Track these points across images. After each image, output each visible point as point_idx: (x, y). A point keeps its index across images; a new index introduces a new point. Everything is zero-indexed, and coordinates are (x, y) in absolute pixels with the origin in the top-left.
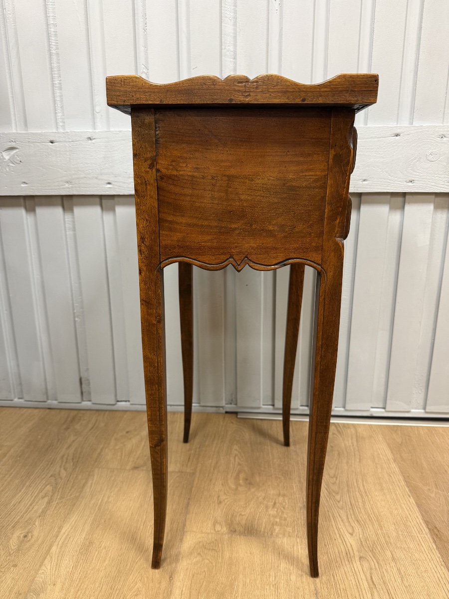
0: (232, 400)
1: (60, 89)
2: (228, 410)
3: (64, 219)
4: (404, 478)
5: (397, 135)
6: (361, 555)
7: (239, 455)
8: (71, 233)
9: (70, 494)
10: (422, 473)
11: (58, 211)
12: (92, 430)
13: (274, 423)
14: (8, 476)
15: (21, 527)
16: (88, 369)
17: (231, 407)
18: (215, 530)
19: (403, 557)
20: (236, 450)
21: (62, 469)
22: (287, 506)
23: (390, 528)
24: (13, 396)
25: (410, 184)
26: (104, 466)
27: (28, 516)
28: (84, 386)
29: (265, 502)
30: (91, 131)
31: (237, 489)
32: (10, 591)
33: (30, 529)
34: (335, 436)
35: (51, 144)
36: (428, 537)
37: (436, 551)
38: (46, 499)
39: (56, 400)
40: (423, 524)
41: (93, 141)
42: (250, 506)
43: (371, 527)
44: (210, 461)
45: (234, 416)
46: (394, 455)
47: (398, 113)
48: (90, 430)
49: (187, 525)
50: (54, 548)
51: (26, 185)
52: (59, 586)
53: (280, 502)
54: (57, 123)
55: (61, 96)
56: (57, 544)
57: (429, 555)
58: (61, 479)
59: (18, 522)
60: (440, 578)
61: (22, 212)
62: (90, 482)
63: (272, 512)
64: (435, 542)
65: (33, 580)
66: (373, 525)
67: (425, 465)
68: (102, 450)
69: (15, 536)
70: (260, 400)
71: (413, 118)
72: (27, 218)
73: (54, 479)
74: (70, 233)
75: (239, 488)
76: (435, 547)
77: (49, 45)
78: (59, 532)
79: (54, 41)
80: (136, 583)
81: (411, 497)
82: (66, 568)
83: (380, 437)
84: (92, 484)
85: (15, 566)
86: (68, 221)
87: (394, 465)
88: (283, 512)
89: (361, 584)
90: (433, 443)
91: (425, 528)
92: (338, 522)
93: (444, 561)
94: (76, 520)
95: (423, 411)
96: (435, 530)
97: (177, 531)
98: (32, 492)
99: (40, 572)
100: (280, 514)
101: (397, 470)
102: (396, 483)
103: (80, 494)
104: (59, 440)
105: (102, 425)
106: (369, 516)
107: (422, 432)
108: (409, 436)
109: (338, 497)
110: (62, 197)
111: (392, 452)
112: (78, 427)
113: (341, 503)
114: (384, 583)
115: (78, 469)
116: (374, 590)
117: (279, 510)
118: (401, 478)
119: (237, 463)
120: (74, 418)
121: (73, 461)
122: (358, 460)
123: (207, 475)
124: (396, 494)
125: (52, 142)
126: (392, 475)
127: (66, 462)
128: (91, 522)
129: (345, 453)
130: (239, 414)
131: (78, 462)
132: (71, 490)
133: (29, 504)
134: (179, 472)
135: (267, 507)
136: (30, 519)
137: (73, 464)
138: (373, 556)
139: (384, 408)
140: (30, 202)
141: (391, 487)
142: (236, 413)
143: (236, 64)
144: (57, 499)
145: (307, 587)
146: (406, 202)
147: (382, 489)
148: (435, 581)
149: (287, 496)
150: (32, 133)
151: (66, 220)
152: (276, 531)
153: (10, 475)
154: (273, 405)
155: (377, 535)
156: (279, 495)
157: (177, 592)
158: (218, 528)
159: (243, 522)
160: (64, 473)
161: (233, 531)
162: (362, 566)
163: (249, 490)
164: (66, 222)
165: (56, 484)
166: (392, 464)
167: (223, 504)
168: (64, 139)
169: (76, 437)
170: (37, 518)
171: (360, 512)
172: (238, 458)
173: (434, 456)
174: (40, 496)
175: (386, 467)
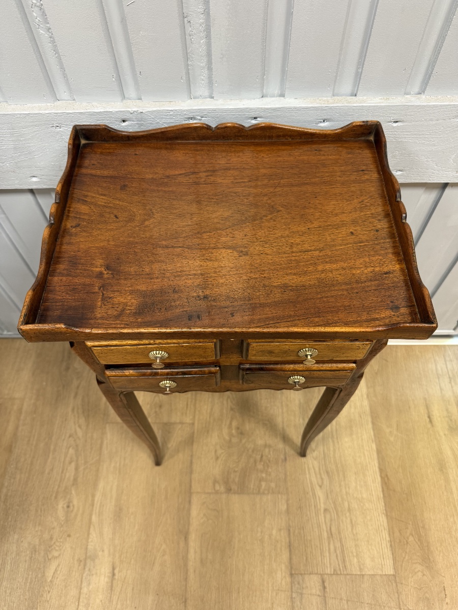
4: (372, 419)
6: (326, 507)
7: (231, 397)
9: (91, 457)
10: (389, 411)
14: (32, 439)
15: (62, 497)
18: (215, 489)
19: (356, 507)
21: (77, 425)
22: (271, 459)
23: (352, 478)
27: (64, 485)
29: (254, 455)
31: (230, 440)
32: (73, 559)
33: (70, 498)
36: (379, 486)
37: (382, 499)
38: (73, 465)
40: (377, 472)
42: (242, 460)
43: (337, 479)
44: (206, 407)
49: (192, 485)
50: (94, 518)
56: (95, 512)
57: (376, 504)
58: (80, 439)
59: (57, 492)
62: (105, 442)
63: (260, 466)
64: (383, 491)
65: (87, 548)
66: (338, 476)
67: (393, 400)
69: (60, 506)
73: (73, 439)
75: (233, 440)
76: (382, 496)
78: (93, 501)
80: (162, 545)
81: (374, 442)
82: (108, 535)
84: (107, 443)
85: (69, 536)
87: (366, 402)
88: (268, 466)
90: (406, 369)
91: (379, 477)
92: (312, 474)
94: (104, 487)
97: (185, 493)
98: (59, 457)
99: (90, 540)
100: (266, 468)
101: (368, 408)
102: (364, 425)
103: (100, 457)
104: (64, 386)
106: (337, 466)
107: (399, 354)
113: (316, 453)
114: (339, 532)
117: (265, 464)
118: (370, 421)
119: (229, 407)
121: (84, 415)
123: (204, 426)
124: (362, 440)
126: (362, 416)
127: (78, 417)
128: (116, 488)
131: (88, 415)
132: (91, 452)
133: (60, 472)
134: (180, 422)
135: (255, 462)
136: (66, 488)
137: (85, 420)
138: (335, 508)
141: (359, 431)
144: (83, 465)
145: (284, 540)
147: (351, 434)
149: (272, 447)
152: (263, 488)
153: (34, 438)
155: (340, 486)
156: (266, 446)
157: (192, 551)
158: (217, 487)
159: (237, 480)
160: (80, 433)
161: (229, 490)
162: (325, 517)
163: (241, 440)
165: (76, 446)
166: (364, 401)
167: (220, 459)
169: (79, 381)
170: (71, 486)
171: (330, 462)
172: (231, 401)
173: (404, 388)
174: (67, 462)
175: (359, 405)
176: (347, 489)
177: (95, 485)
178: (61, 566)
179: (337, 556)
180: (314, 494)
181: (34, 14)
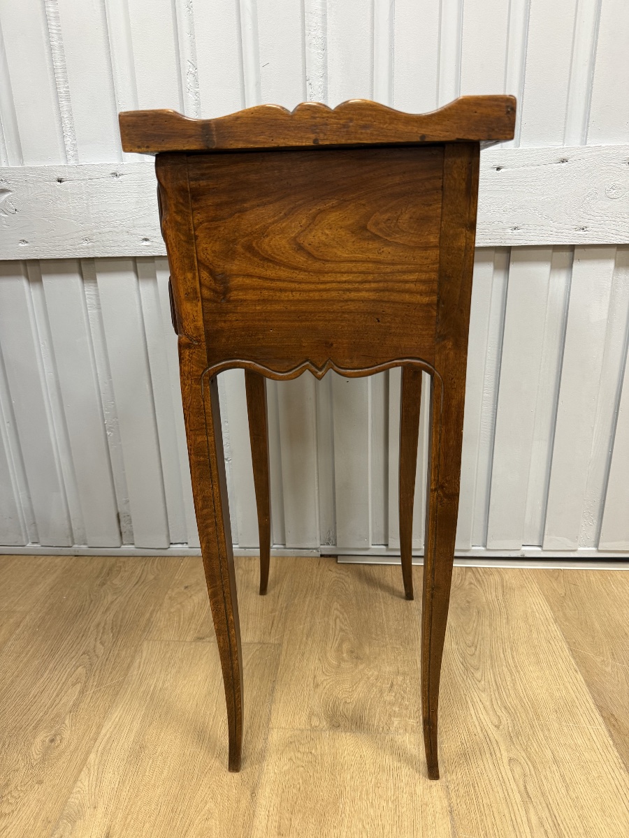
0: (329, 539)
1: (68, 100)
2: (323, 553)
3: (84, 291)
4: (569, 645)
5: (563, 161)
6: (511, 755)
7: (341, 616)
8: (95, 311)
9: (110, 679)
10: (593, 638)
11: (75, 280)
12: (137, 586)
13: (388, 569)
14: (23, 655)
15: (46, 727)
16: (127, 501)
17: (328, 549)
18: (311, 725)
19: (568, 757)
20: (337, 609)
21: (98, 642)
22: (408, 689)
23: (551, 717)
24: (24, 540)
25: (581, 232)
26: (156, 638)
27: (55, 712)
28: (122, 523)
29: (379, 684)
30: (116, 162)
31: (339, 666)
32: (35, 818)
33: (59, 729)
34: (472, 586)
35: (59, 183)
36: (603, 729)
37: (613, 748)
38: (78, 687)
39: (85, 544)
40: (594, 710)
41: (120, 178)
42: (359, 689)
43: (524, 717)
44: (302, 626)
45: (333, 560)
46: (554, 612)
47: (565, 128)
48: (134, 586)
49: (273, 719)
50: (92, 756)
51: (26, 245)
52: (101, 810)
53: (399, 683)
54: (66, 152)
55: (70, 111)
56: (96, 749)
57: (603, 754)
58: (98, 657)
59: (41, 720)
60: (619, 787)
61: (23, 283)
62: (138, 661)
63: (389, 697)
64: (611, 736)
65: (66, 802)
66: (527, 713)
67: (597, 626)
68: (151, 614)
69: (38, 740)
70: (368, 539)
71: (587, 134)
72: (30, 292)
73: (88, 657)
74: (93, 312)
75: (343, 665)
76: (611, 742)
77: (48, 34)
78: (98, 733)
79: (55, 28)
80: (206, 803)
81: (579, 673)
82: (110, 783)
83: (536, 588)
84: (140, 663)
85: (40, 782)
86: (89, 294)
87: (554, 627)
88: (403, 698)
89: (512, 797)
90: (608, 595)
91: (598, 716)
92: (479, 710)
93: (623, 763)
94: (121, 716)
95: (594, 549)
96: (612, 720)
97: (259, 729)
98: (58, 676)
99: (75, 790)
100: (400, 700)
101: (559, 634)
102: (557, 654)
103: (124, 679)
104: (92, 601)
105: (151, 577)
106: (521, 700)
107: (592, 578)
108: (575, 585)
109: (478, 675)
110: (79, 260)
111: (552, 609)
112: (116, 581)
113: (483, 683)
114: (543, 794)
115: (119, 643)
116: (530, 806)
117: (398, 695)
118: (565, 647)
119: (338, 628)
120: (111, 570)
121: (112, 632)
122: (505, 621)
123: (298, 647)
124: (558, 669)
125: (60, 181)
126: (552, 642)
127: (103, 633)
128: (141, 718)
129: (488, 611)
130: (339, 557)
131: (119, 632)
132: (111, 673)
133: (55, 694)
134: (259, 643)
135: (381, 692)
136: (58, 715)
137: (113, 636)
138: (528, 757)
139: (540, 546)
140: (34, 269)
141: (551, 659)
142: (336, 556)
143: (326, 58)
144: (94, 688)
145: (438, 803)
146: (575, 258)
147: (538, 662)
148: (612, 791)
149: (408, 675)
150: (31, 168)
151: (86, 293)
152: (395, 725)
153: (27, 654)
154: (387, 545)
155: (532, 727)
156: (398, 673)
157: (262, 814)
158: (315, 722)
159: (349, 713)
160: (100, 650)
161: (335, 726)
162: (512, 771)
163: (356, 666)
164: (87, 296)
165: (91, 664)
166: (552, 625)
167: (321, 688)
168: (77, 176)
169: (115, 597)
170: (66, 714)
171: (509, 696)
172: (341, 621)
173: (610, 613)
174: (69, 683)
175: (544, 631)
176: (546, 732)
177: (107, 713)
178: (8, 830)
179: (546, 832)
180: (487, 738)
181: (188, 81)
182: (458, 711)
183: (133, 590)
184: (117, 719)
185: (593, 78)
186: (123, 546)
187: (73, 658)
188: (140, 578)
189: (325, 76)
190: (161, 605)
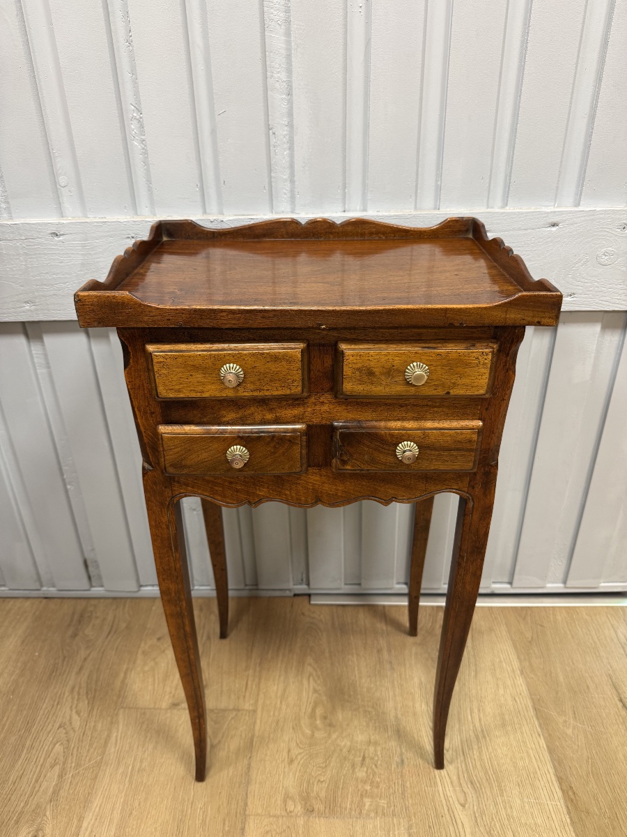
0: (302, 581)
2: (297, 592)
3: (30, 351)
4: (534, 703)
5: (554, 225)
7: (314, 674)
8: (45, 371)
9: (88, 758)
11: (20, 341)
12: (109, 637)
13: (361, 610)
15: (27, 822)
17: (301, 589)
18: (286, 810)
20: (310, 665)
21: (74, 711)
22: (379, 762)
23: (513, 792)
25: (569, 299)
26: (131, 705)
27: (35, 802)
29: (351, 757)
30: (56, 221)
31: (313, 735)
33: (40, 823)
36: (561, 804)
37: (570, 827)
38: (57, 769)
39: (54, 586)
40: (555, 782)
41: (61, 238)
42: (332, 764)
43: (489, 793)
44: (275, 688)
45: (306, 599)
46: (521, 663)
47: (558, 187)
48: (107, 637)
49: (249, 803)
53: (371, 754)
57: (561, 834)
58: (74, 731)
59: (21, 813)
62: (115, 735)
63: (361, 774)
64: (569, 813)
66: (491, 788)
67: (561, 678)
68: (126, 674)
70: (340, 579)
71: (581, 194)
73: (64, 731)
74: (42, 371)
75: (317, 734)
76: (568, 820)
78: (79, 827)
81: (542, 737)
83: (504, 628)
84: (117, 737)
86: (36, 354)
87: (520, 681)
88: (374, 774)
90: (573, 637)
91: (558, 790)
92: (446, 786)
94: (101, 805)
95: (562, 585)
96: (570, 793)
97: (236, 816)
98: (36, 757)
100: (371, 776)
101: (524, 688)
102: (522, 713)
103: (102, 759)
104: (65, 657)
105: (123, 625)
106: (486, 773)
107: (559, 618)
108: (542, 626)
110: (23, 323)
111: (519, 658)
112: (88, 631)
115: (95, 710)
117: (369, 771)
118: (530, 704)
119: (311, 688)
120: (82, 616)
121: (87, 697)
122: (473, 674)
123: (272, 713)
124: (522, 733)
126: (517, 699)
127: (78, 700)
128: (120, 807)
130: (312, 597)
131: (94, 697)
132: (89, 750)
133: (33, 781)
134: (234, 709)
135: (353, 766)
136: (38, 806)
137: (88, 703)
139: (511, 583)
141: (516, 720)
142: (308, 596)
143: (292, 105)
144: (72, 771)
146: (560, 321)
147: (504, 725)
149: (379, 745)
151: (33, 352)
152: (366, 808)
154: (359, 585)
155: (496, 804)
156: (369, 743)
158: (290, 806)
159: (323, 794)
160: (77, 721)
161: (310, 811)
163: (329, 736)
164: (35, 356)
165: (68, 740)
166: (517, 678)
167: (296, 763)
168: (12, 236)
169: (88, 652)
170: (47, 804)
171: (475, 767)
172: (314, 679)
173: (574, 661)
174: (48, 765)
175: (510, 684)
176: (509, 810)
177: (87, 802)
180: (453, 818)
181: (132, 126)
182: (426, 788)
183: (106, 643)
184: (98, 808)
185: (592, 132)
186: (92, 589)
187: (49, 732)
188: (112, 626)
189: (291, 125)
190: (134, 663)
